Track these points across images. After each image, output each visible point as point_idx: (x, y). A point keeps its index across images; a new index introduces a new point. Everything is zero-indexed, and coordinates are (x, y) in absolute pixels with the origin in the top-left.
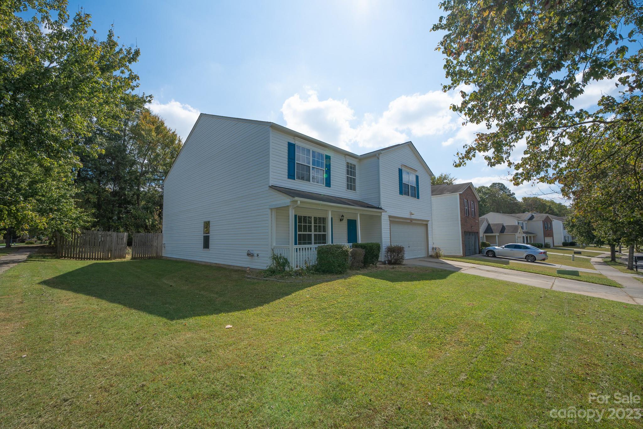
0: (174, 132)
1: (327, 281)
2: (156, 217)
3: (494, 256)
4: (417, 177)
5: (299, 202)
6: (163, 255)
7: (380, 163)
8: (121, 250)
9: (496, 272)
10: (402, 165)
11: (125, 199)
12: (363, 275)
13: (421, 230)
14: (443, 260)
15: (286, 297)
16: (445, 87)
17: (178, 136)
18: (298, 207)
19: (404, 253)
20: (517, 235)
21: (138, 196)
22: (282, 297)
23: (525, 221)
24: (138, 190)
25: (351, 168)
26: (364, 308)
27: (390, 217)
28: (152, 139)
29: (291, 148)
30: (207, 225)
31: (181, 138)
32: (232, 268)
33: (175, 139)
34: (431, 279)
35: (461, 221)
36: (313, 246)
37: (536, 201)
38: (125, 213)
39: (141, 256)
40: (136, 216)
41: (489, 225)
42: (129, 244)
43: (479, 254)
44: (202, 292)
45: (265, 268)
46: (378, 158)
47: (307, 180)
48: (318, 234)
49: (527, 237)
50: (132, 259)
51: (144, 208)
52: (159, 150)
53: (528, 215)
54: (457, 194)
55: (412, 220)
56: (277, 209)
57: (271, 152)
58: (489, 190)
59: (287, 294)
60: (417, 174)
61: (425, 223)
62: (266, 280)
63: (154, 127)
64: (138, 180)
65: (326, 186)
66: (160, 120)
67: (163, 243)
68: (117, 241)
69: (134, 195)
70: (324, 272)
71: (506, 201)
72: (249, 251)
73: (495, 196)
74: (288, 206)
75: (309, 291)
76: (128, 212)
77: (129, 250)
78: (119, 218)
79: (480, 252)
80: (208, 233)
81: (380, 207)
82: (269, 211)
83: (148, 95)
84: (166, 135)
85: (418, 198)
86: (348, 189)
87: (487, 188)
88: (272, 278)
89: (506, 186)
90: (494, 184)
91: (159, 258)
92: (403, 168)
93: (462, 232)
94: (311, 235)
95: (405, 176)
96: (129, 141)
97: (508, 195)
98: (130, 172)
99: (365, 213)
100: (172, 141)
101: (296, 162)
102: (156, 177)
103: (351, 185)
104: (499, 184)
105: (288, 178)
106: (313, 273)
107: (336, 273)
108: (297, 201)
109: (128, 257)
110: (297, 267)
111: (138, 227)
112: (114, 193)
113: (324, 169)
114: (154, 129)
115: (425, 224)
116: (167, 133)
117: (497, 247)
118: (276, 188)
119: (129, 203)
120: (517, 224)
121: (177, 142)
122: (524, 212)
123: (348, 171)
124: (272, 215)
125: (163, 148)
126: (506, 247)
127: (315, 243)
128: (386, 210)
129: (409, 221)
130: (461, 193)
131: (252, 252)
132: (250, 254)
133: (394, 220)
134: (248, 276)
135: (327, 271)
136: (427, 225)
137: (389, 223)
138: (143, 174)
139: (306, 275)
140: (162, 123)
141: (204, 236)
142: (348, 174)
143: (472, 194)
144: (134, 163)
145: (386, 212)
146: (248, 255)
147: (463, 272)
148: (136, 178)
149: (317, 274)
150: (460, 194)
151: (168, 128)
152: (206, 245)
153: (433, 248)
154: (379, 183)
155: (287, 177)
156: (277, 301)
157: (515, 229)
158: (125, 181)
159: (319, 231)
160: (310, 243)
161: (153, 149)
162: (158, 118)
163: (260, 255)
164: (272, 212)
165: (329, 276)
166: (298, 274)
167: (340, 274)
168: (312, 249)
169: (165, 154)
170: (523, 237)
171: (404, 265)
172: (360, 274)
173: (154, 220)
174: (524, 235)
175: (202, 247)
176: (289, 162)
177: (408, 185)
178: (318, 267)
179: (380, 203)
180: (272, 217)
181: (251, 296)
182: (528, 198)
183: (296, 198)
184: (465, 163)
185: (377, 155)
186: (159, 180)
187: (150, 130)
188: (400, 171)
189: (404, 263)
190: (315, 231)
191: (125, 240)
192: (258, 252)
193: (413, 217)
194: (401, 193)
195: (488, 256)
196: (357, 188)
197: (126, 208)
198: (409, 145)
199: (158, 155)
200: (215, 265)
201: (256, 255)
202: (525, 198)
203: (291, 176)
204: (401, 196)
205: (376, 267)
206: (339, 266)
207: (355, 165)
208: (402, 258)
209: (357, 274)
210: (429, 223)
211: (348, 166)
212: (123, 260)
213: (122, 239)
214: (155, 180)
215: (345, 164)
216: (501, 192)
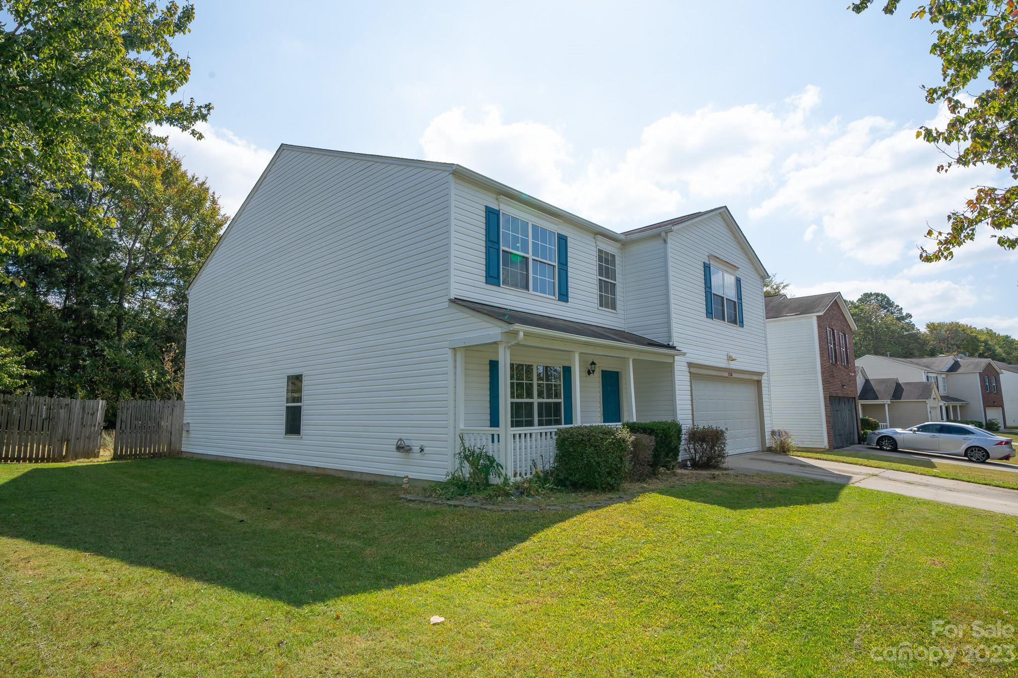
0: (203, 183)
1: (596, 508)
2: (168, 366)
3: (895, 449)
4: (738, 281)
5: (521, 334)
6: (183, 449)
7: (669, 250)
8: (89, 438)
9: (926, 485)
10: (710, 256)
11: (90, 326)
12: (662, 492)
13: (746, 394)
14: (799, 458)
15: (521, 546)
16: (933, 91)
17: (211, 192)
18: (518, 344)
19: (724, 444)
20: (930, 403)
21: (120, 319)
22: (512, 546)
23: (941, 373)
24: (120, 305)
25: (607, 261)
26: (711, 570)
27: (690, 365)
28: (156, 198)
29: (492, 216)
30: (295, 382)
31: (216, 196)
32: (358, 477)
33: (205, 199)
34: (808, 502)
35: (823, 373)
36: (536, 429)
37: (956, 331)
38: (89, 355)
39: (136, 451)
40: (116, 363)
41: (867, 382)
42: (110, 424)
43: (859, 443)
44: (321, 536)
45: (443, 478)
46: (665, 241)
47: (522, 288)
48: (546, 403)
49: (947, 409)
50: (114, 459)
51: (130, 346)
52: (169, 220)
53: (945, 361)
54: (811, 317)
55: (731, 371)
56: (467, 348)
57: (453, 228)
58: (856, 307)
59: (523, 539)
60: (739, 274)
61: (755, 378)
62: (455, 506)
63: (160, 172)
64: (121, 284)
65: (559, 300)
66: (172, 157)
67: (185, 422)
68: (83, 418)
69: (111, 316)
70: (576, 487)
71: (893, 332)
72: (400, 440)
73: (870, 322)
74: (496, 343)
75: (565, 530)
76: (94, 354)
77: (109, 440)
78: (75, 368)
79: (862, 440)
80: (299, 400)
81: (671, 344)
82: (450, 355)
83: (203, 104)
84: (184, 189)
85: (742, 324)
86: (601, 305)
87: (852, 303)
88: (467, 502)
89: (892, 299)
90: (867, 297)
91: (175, 456)
92: (712, 262)
93: (825, 398)
94: (532, 404)
95: (716, 279)
96: (100, 200)
97: (898, 319)
98: (103, 267)
99: (643, 357)
100: (199, 202)
101: (502, 248)
102: (159, 279)
103: (607, 298)
104: (877, 295)
105: (487, 283)
106: (552, 490)
107: (604, 490)
108: (516, 333)
109: (105, 455)
110: (515, 476)
111: (118, 386)
112: (66, 312)
113: (556, 264)
114: (159, 177)
115: (755, 382)
116: (188, 184)
117: (899, 430)
118: (465, 304)
119: (99, 334)
120: (925, 380)
121: (208, 204)
122: (932, 354)
123: (600, 267)
124: (455, 361)
125: (177, 217)
126: (920, 429)
127: (540, 423)
128: (684, 350)
129: (726, 374)
130: (821, 314)
131: (407, 443)
132: (402, 448)
133: (699, 373)
134: (409, 497)
135: (583, 484)
136: (759, 383)
137: (688, 378)
138: (132, 271)
139: (538, 494)
140: (177, 165)
141: (288, 407)
142: (601, 274)
143: (841, 317)
144: (109, 248)
145: (684, 354)
146: (399, 448)
147: (857, 485)
148: (117, 280)
149: (560, 491)
150: (818, 317)
151: (190, 175)
152: (293, 424)
153: (773, 433)
154: (667, 294)
155: (484, 279)
156: (505, 555)
157: (924, 391)
158: (92, 287)
159: (548, 398)
160: (530, 424)
161: (156, 220)
162: (169, 154)
163: (425, 451)
164: (455, 355)
165: (590, 497)
166: (522, 491)
167: (610, 491)
168: (534, 435)
169: (180, 231)
170: (941, 407)
171: (726, 469)
172: (653, 491)
173: (163, 373)
174: (942, 403)
175: (284, 431)
176: (488, 248)
177: (723, 298)
178: (562, 476)
179: (670, 337)
180: (455, 367)
181: (439, 543)
182: (939, 324)
183: (517, 326)
184: (951, 253)
185: (663, 234)
186: (165, 285)
187: (152, 179)
188: (707, 268)
189: (725, 466)
190: (540, 395)
191: (100, 416)
192: (423, 443)
193: (733, 365)
194: (709, 314)
195: (881, 449)
196: (619, 304)
197: (92, 346)
198: (723, 214)
199: (167, 231)
200: (315, 471)
201: (416, 449)
202: (933, 324)
203: (492, 278)
204: (710, 320)
205: (675, 475)
206: (609, 473)
207: (613, 256)
208: (722, 455)
209: (644, 491)
210: (764, 377)
211: (600, 259)
212: (95, 461)
213: (92, 414)
214: (155, 284)
215: (596, 254)
216: (883, 312)
